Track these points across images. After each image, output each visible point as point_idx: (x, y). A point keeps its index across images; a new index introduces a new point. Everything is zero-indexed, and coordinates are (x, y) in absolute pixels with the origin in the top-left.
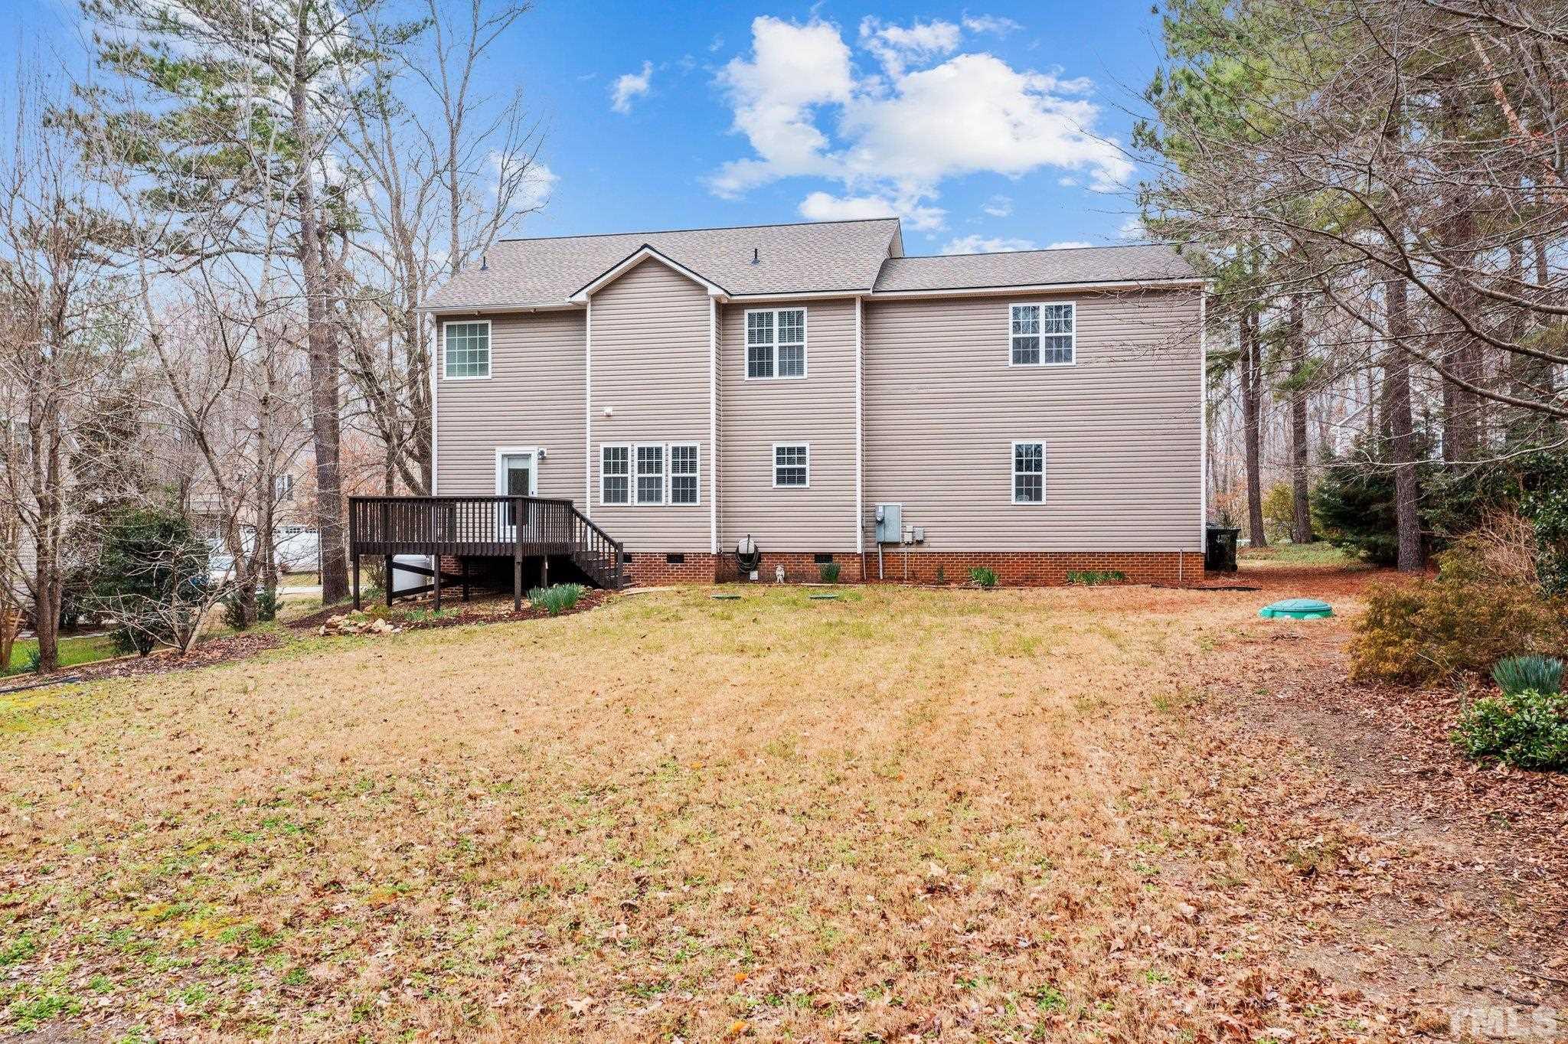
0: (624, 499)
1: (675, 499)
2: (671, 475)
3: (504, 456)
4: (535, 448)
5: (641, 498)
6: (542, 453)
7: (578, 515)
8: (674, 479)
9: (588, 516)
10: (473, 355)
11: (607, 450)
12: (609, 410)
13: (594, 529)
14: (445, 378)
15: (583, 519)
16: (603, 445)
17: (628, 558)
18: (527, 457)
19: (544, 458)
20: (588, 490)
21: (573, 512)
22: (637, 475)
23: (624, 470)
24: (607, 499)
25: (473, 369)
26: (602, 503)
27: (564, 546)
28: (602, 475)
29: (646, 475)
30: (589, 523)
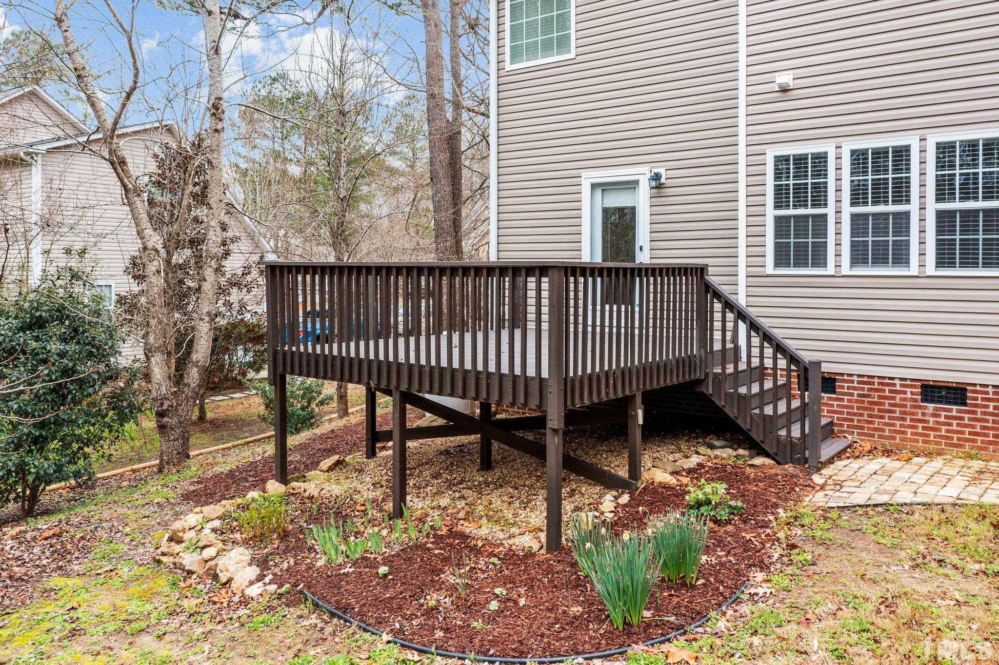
0: (820, 260)
1: (944, 259)
2: (933, 206)
3: (594, 186)
4: (645, 169)
5: (859, 256)
6: (657, 177)
7: (717, 295)
8: (941, 215)
9: (742, 300)
10: (547, 24)
11: (781, 160)
12: (784, 78)
13: (753, 326)
14: (508, 66)
15: (728, 305)
16: (772, 153)
17: (829, 383)
18: (631, 185)
19: (660, 187)
20: (742, 242)
21: (709, 291)
22: (848, 210)
23: (820, 198)
24: (781, 259)
25: (547, 46)
26: (770, 269)
27: (688, 363)
28: (771, 213)
29: (870, 209)
30: (741, 315)
